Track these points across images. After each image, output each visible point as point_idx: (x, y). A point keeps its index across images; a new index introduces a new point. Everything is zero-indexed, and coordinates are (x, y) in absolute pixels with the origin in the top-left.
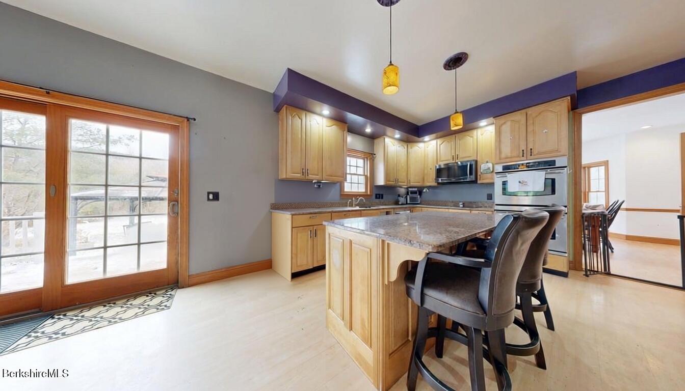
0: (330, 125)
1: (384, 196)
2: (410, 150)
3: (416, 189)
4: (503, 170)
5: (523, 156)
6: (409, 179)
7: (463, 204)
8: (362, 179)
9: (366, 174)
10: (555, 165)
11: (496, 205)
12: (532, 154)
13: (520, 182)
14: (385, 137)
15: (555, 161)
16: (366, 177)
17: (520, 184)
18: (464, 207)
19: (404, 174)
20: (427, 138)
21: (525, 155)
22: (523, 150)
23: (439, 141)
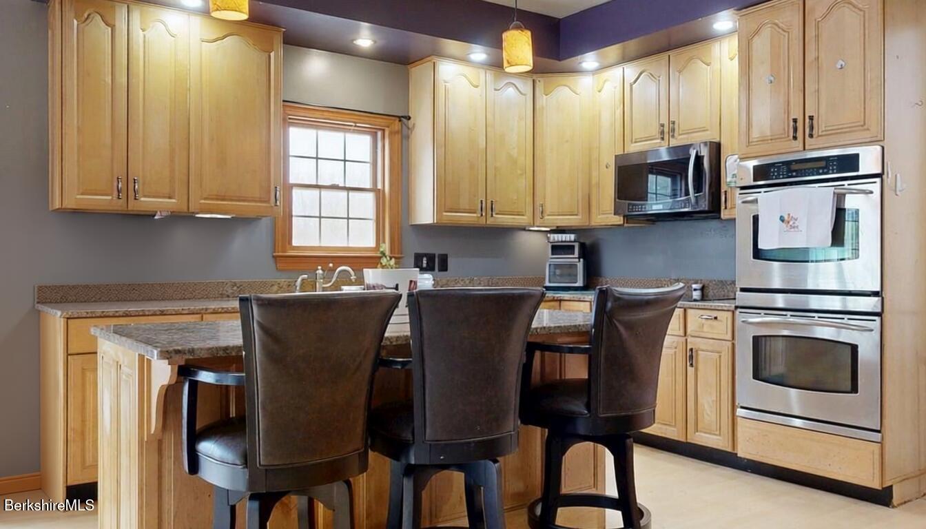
0: (215, 37)
1: (451, 262)
2: (542, 100)
3: (572, 237)
4: (755, 180)
5: (795, 138)
6: (539, 202)
7: (702, 289)
8: (365, 205)
9: (380, 186)
10: (857, 170)
11: (743, 290)
12: (815, 132)
13: (782, 219)
14: (435, 59)
15: (857, 156)
16: (379, 194)
17: (784, 225)
18: (704, 298)
19: (524, 183)
20: (589, 60)
21: (800, 134)
22: (795, 121)
23: (630, 71)
